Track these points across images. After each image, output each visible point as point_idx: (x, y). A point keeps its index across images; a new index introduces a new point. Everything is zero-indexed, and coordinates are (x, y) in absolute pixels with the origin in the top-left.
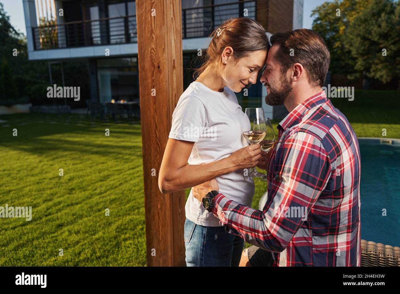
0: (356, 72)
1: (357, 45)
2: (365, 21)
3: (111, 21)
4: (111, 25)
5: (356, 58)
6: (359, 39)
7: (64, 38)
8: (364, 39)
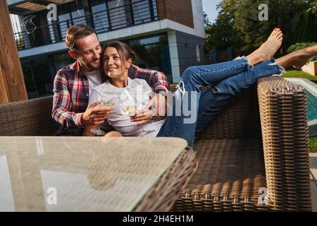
0: (246, 44)
1: (243, 24)
2: (247, 7)
3: (61, 24)
4: (61, 27)
5: (244, 35)
6: (244, 20)
7: (29, 41)
8: (248, 19)
